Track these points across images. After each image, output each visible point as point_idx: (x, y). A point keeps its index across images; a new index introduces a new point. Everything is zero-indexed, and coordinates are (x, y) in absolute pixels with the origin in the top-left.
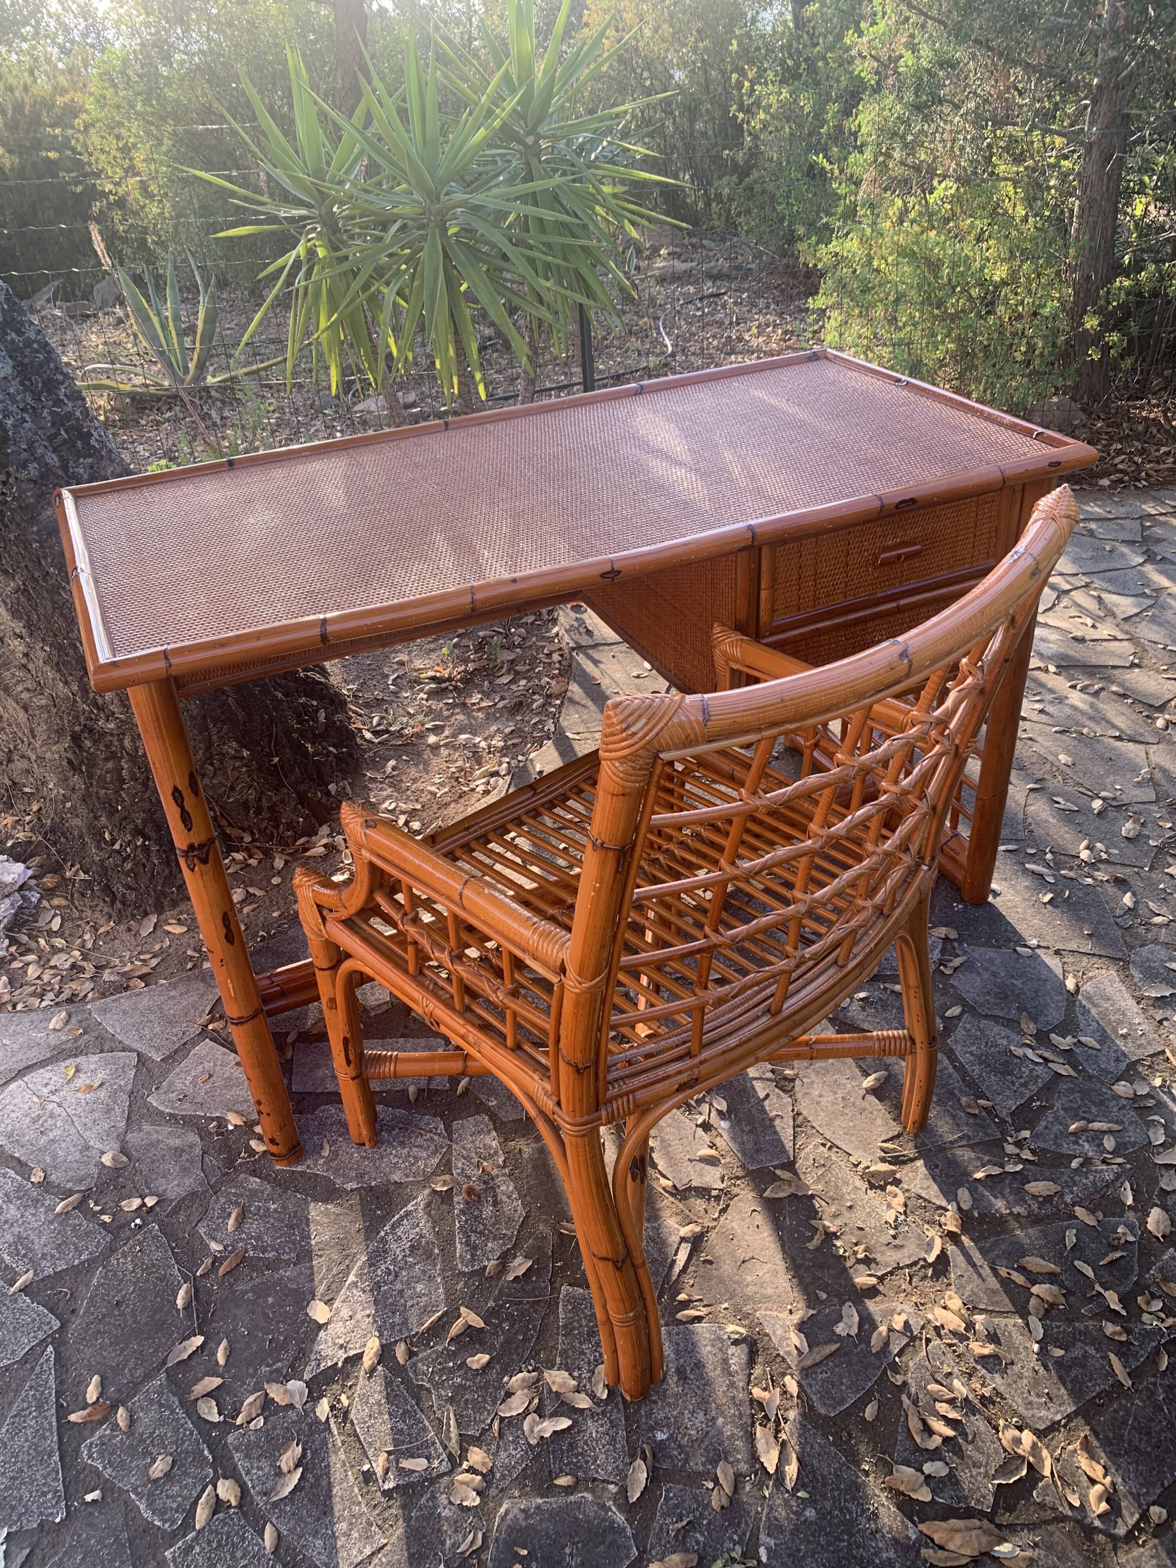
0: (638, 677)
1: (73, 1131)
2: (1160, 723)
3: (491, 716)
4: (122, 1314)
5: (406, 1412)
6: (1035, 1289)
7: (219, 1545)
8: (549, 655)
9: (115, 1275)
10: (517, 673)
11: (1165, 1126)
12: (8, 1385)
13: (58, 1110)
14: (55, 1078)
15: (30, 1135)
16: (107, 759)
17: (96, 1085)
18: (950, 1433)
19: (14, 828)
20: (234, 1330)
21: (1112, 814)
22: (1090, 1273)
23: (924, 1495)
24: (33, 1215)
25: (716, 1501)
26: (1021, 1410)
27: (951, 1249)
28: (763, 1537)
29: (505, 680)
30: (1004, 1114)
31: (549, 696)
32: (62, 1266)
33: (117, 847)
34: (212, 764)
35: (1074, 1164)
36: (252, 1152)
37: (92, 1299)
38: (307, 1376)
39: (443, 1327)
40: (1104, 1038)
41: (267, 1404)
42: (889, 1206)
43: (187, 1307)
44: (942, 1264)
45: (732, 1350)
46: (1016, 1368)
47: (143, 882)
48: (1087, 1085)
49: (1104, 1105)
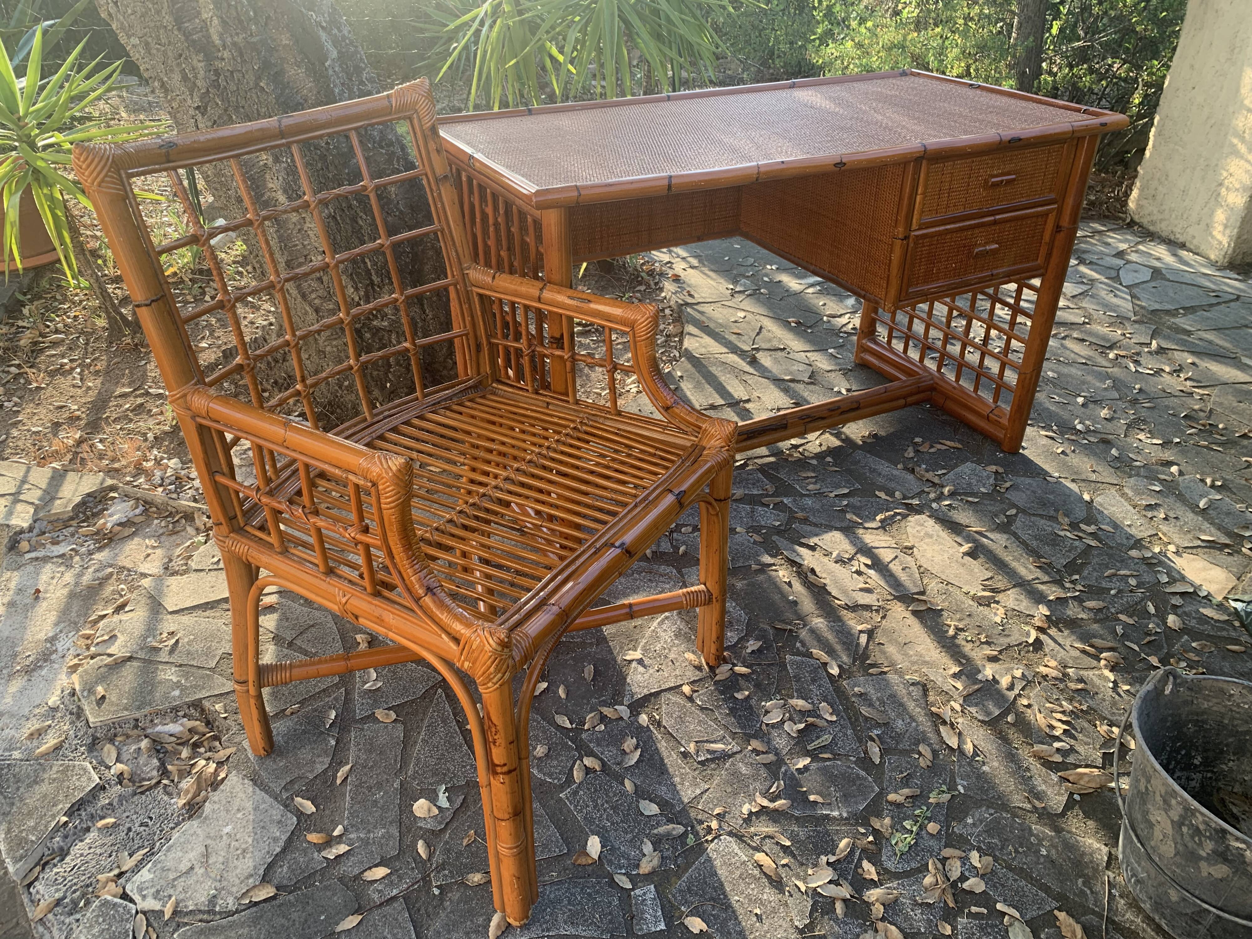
0: (736, 322)
2: (1111, 356)
5: (700, 721)
6: (1102, 656)
7: (596, 790)
11: (1167, 573)
12: (417, 710)
18: (1067, 728)
20: (566, 680)
21: (1091, 406)
22: (1137, 648)
23: (1058, 758)
25: (922, 763)
26: (1109, 717)
27: (1043, 637)
28: (958, 781)
30: (1059, 566)
31: (668, 336)
35: (1113, 592)
38: (626, 703)
40: (1116, 526)
41: (603, 718)
42: (996, 614)
44: (1038, 645)
45: (911, 688)
46: (1100, 696)
48: (1111, 552)
49: (1124, 562)
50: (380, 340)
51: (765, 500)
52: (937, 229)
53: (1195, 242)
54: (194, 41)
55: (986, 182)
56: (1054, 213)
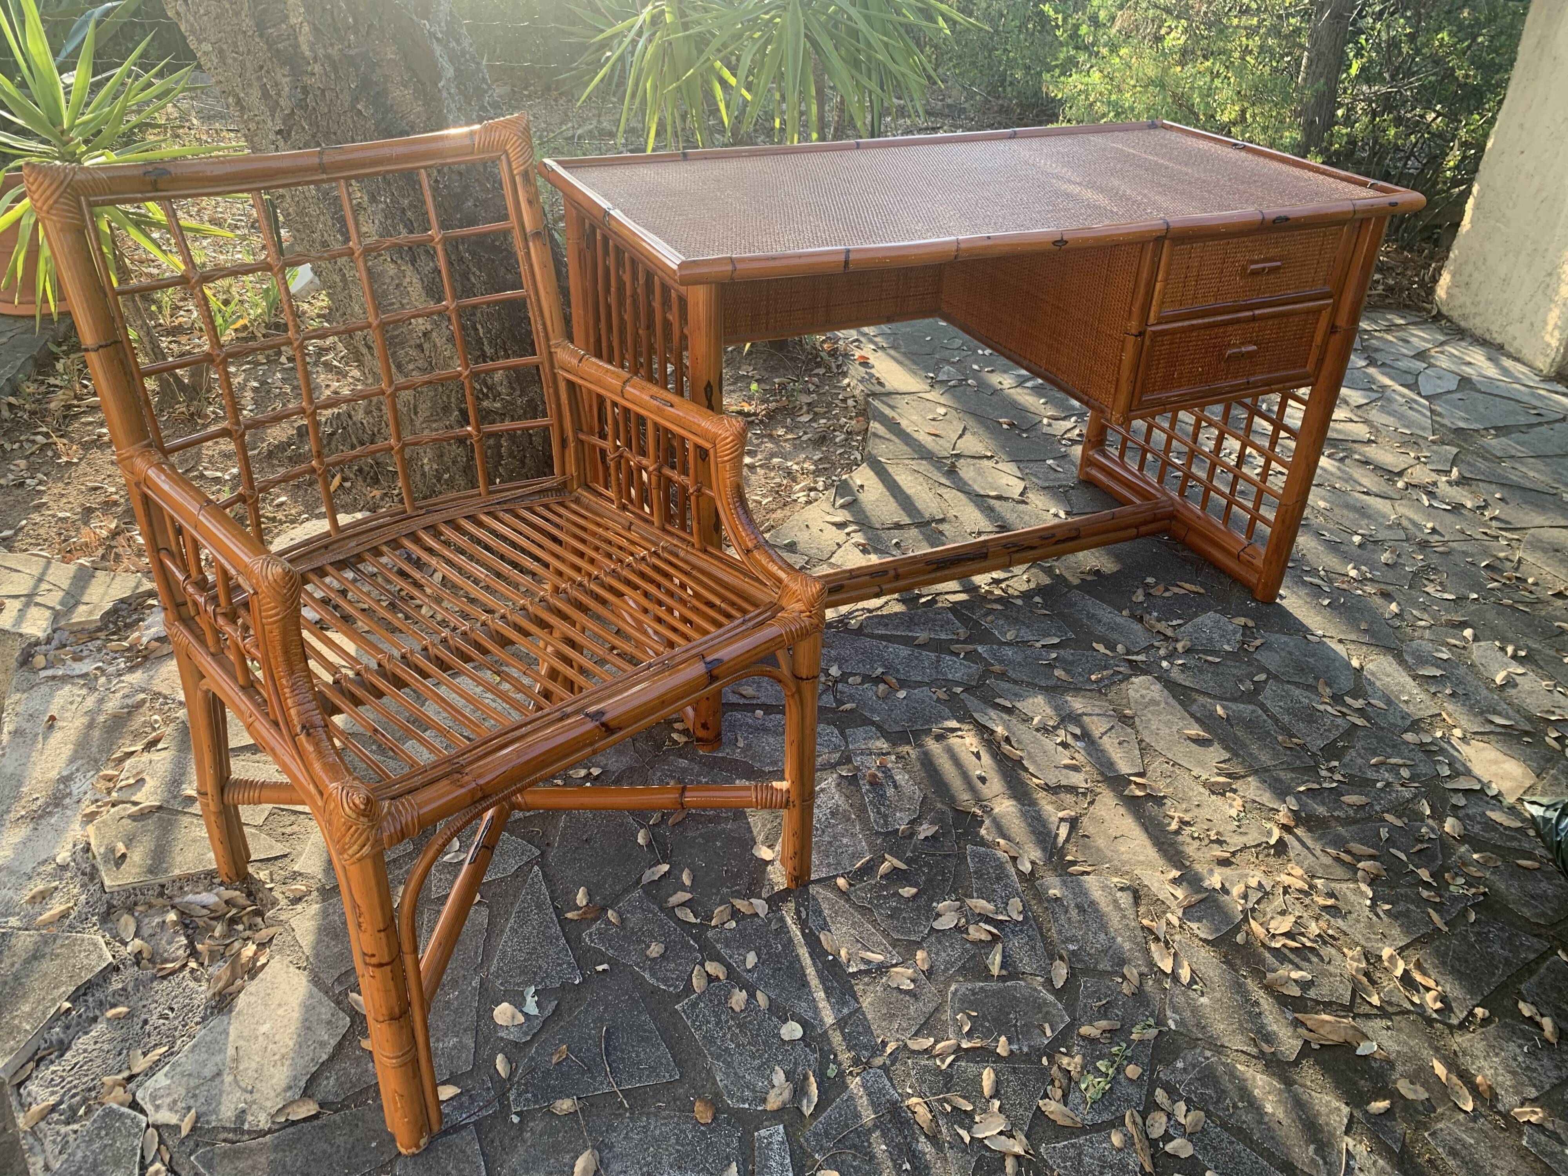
0: (934, 420)
2: (1400, 484)
3: (798, 445)
4: (592, 848)
5: (854, 923)
6: (1360, 865)
7: (720, 1003)
8: (844, 400)
9: (578, 820)
10: (816, 414)
11: (1449, 765)
12: (506, 891)
13: (492, 705)
19: (382, 499)
20: (693, 863)
21: (1370, 547)
22: (1404, 858)
23: (1296, 992)
25: (1126, 989)
26: (1363, 942)
27: (1287, 837)
28: (1169, 1013)
29: (805, 418)
30: (1314, 749)
31: (849, 433)
32: (529, 813)
35: (1379, 785)
36: (675, 742)
37: (563, 836)
38: (765, 895)
39: (872, 868)
40: (1389, 702)
41: (735, 914)
43: (649, 845)
44: (1281, 848)
45: (1119, 894)
46: (1354, 916)
48: (1380, 733)
49: (1397, 747)
51: (955, 647)
52: (1180, 324)
53: (1516, 344)
54: (277, 50)
55: (1244, 269)
56: (1329, 309)
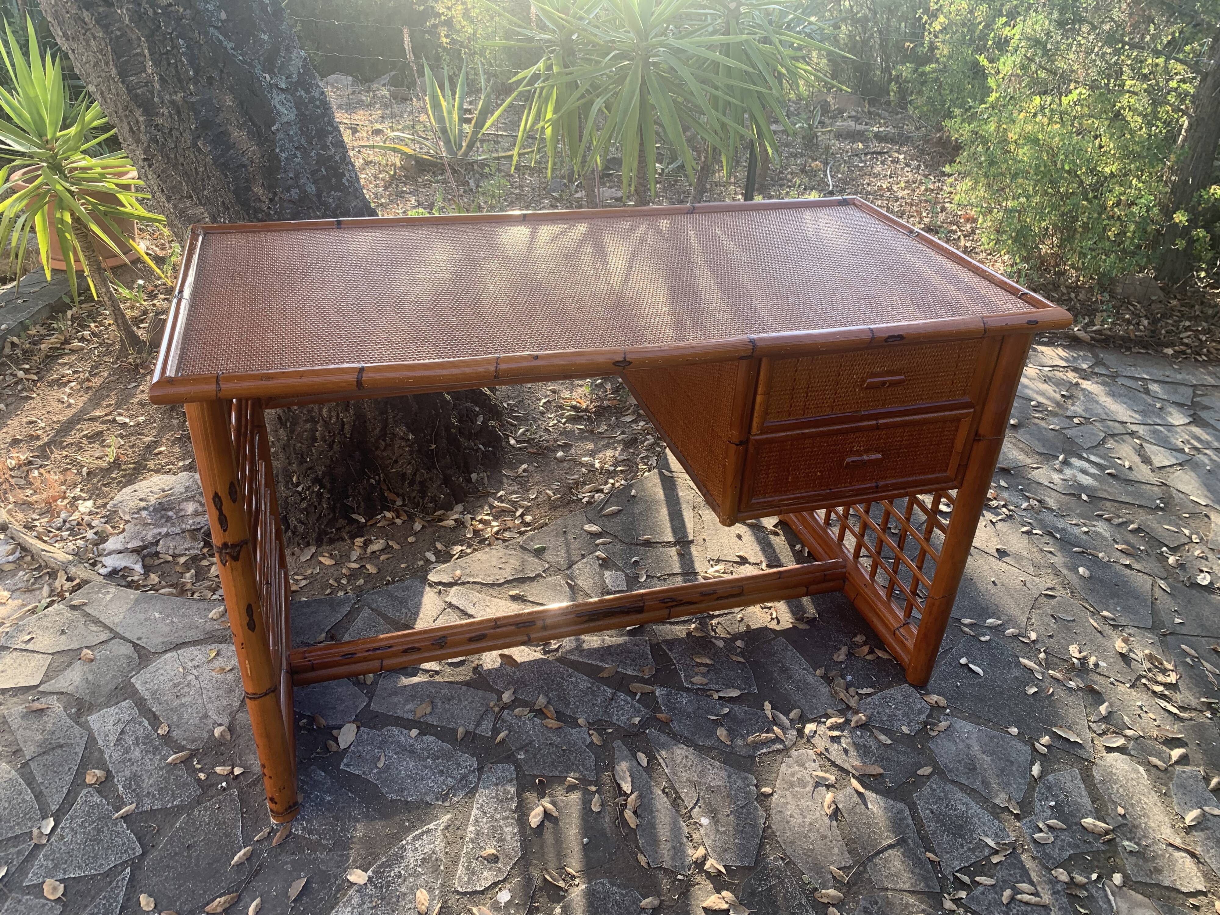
1: (200, 701)
2: (1170, 562)
3: (610, 445)
4: (189, 856)
9: (194, 823)
12: (90, 890)
13: (194, 682)
14: (200, 656)
15: (169, 696)
16: (306, 421)
17: (228, 669)
21: (1108, 631)
24: (151, 760)
29: (629, 419)
30: (947, 872)
32: (158, 806)
33: (300, 489)
34: (385, 441)
37: (171, 838)
43: (238, 863)
47: (313, 519)
50: (309, 411)
51: (636, 686)
54: (137, 95)
